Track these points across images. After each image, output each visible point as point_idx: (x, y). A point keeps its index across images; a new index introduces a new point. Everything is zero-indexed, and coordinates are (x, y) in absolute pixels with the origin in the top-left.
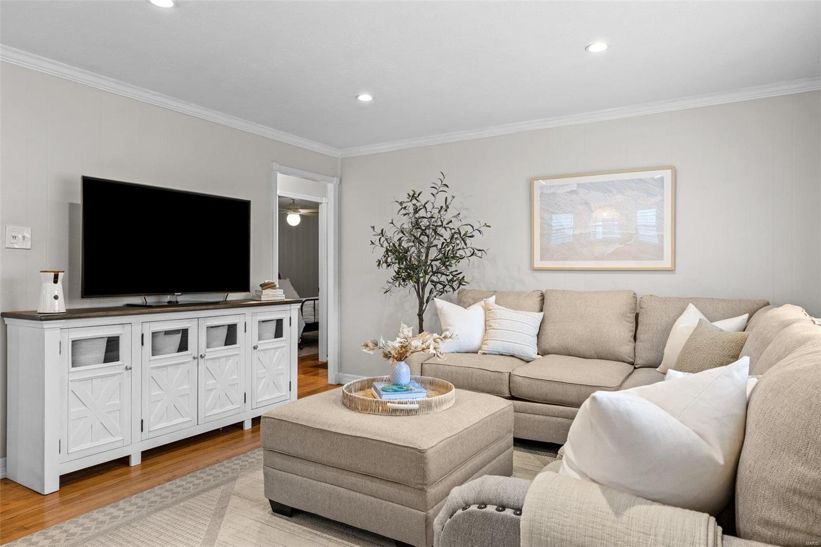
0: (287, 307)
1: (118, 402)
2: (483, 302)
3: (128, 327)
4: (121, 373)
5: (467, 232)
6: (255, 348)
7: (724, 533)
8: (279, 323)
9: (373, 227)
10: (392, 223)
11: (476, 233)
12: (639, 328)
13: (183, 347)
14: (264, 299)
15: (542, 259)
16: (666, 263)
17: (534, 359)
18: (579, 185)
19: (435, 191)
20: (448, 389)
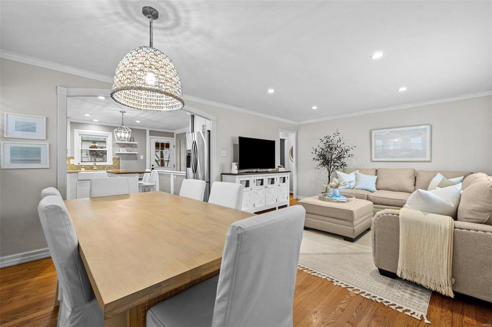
0: (287, 173)
1: (249, 198)
2: (354, 172)
3: (251, 178)
4: (249, 191)
5: (347, 149)
6: (279, 185)
7: (454, 220)
8: (284, 178)
9: (313, 148)
10: (319, 146)
11: (351, 149)
12: (417, 181)
13: (262, 184)
14: (280, 171)
15: (376, 157)
16: (428, 158)
17: (375, 191)
18: (391, 132)
19: (334, 135)
20: (353, 197)
